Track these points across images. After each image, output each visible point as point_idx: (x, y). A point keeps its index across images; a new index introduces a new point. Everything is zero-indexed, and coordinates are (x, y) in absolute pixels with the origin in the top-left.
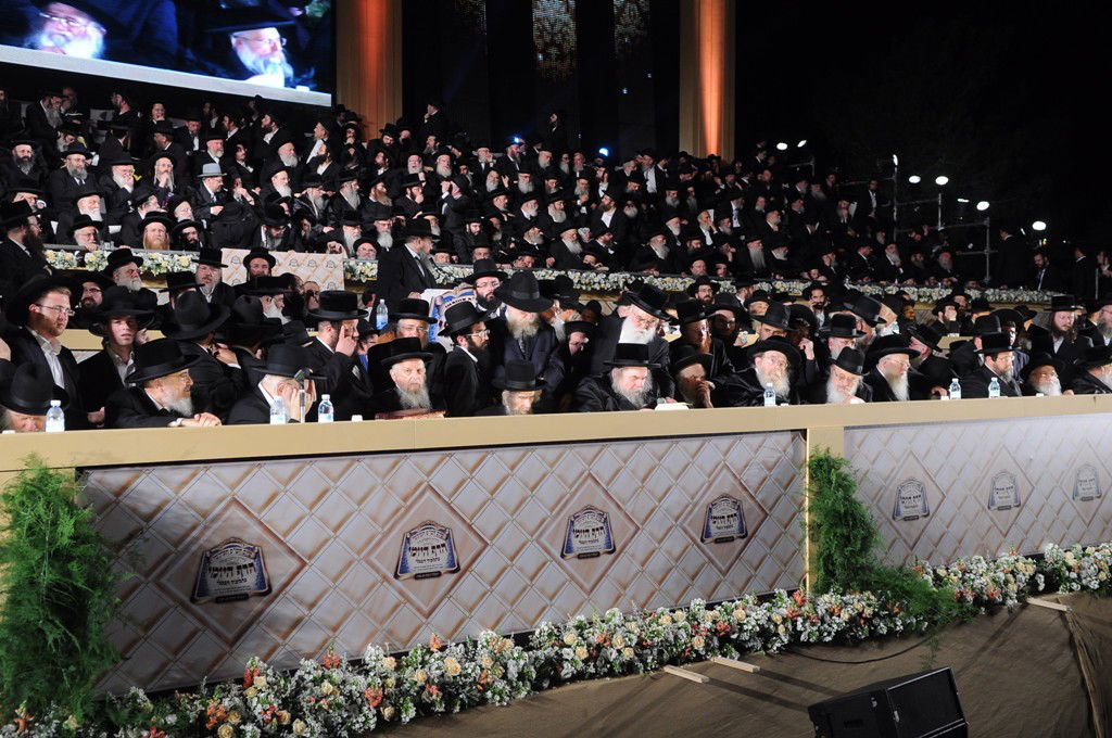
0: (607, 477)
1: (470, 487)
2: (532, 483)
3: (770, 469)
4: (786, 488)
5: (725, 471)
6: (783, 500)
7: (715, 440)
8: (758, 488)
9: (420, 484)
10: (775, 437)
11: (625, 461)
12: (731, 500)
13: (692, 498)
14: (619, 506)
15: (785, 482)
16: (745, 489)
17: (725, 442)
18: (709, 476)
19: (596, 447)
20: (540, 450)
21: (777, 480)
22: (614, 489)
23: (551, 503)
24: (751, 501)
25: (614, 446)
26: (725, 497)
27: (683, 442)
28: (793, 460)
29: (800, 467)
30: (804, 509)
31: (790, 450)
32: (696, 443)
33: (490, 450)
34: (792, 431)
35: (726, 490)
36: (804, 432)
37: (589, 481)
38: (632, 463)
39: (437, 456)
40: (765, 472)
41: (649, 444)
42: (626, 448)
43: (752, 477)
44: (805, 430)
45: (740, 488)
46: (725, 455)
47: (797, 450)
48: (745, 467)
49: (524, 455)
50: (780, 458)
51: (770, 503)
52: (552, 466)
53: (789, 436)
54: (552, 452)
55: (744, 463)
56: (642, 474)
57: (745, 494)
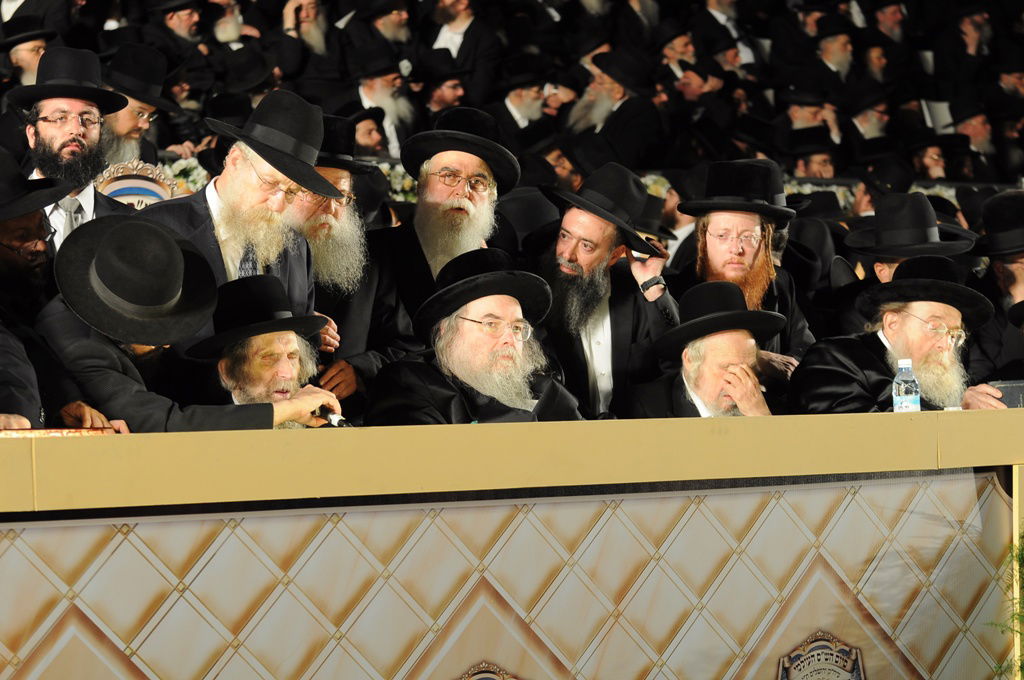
0: (528, 586)
1: (178, 615)
2: (337, 604)
3: (928, 568)
4: (966, 616)
5: (819, 574)
6: (961, 646)
7: (793, 495)
8: (901, 616)
9: (51, 605)
10: (937, 486)
11: (572, 547)
12: (835, 648)
13: (742, 643)
14: (558, 665)
15: (964, 600)
16: (869, 618)
17: (817, 499)
18: (781, 586)
19: (498, 511)
20: (355, 517)
21: (945, 595)
22: (545, 621)
23: (388, 655)
24: (882, 649)
25: (542, 508)
26: (820, 638)
27: (716, 500)
28: (983, 545)
29: (998, 563)
30: (1010, 668)
31: (974, 520)
32: (747, 500)
33: (226, 516)
34: (978, 470)
35: (824, 621)
36: (1006, 473)
37: (483, 600)
38: (588, 554)
39: (93, 530)
40: (915, 577)
41: (631, 505)
42: (572, 514)
43: (885, 589)
44: (1008, 469)
45: (856, 616)
46: (819, 530)
47: (989, 519)
48: (869, 561)
49: (316, 530)
50: (950, 539)
51: (930, 654)
52: (386, 558)
53: (970, 484)
54: (385, 524)
55: (863, 555)
56: (615, 581)
57: (868, 630)
